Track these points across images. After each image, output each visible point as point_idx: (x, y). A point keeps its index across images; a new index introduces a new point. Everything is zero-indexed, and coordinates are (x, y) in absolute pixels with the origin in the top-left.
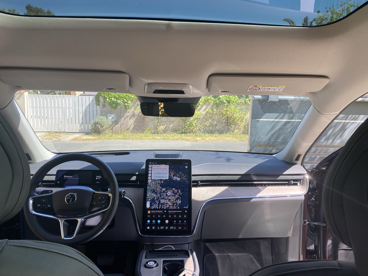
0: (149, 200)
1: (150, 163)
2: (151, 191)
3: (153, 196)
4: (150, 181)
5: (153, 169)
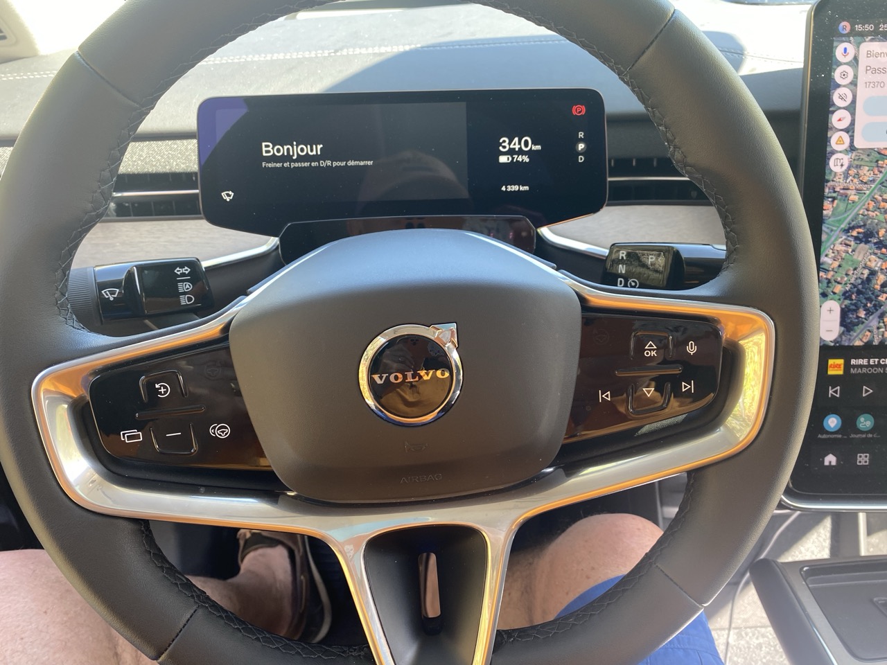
0: (839, 289)
1: (845, 26)
2: (847, 231)
3: (865, 267)
4: (839, 164)
5: (867, 70)
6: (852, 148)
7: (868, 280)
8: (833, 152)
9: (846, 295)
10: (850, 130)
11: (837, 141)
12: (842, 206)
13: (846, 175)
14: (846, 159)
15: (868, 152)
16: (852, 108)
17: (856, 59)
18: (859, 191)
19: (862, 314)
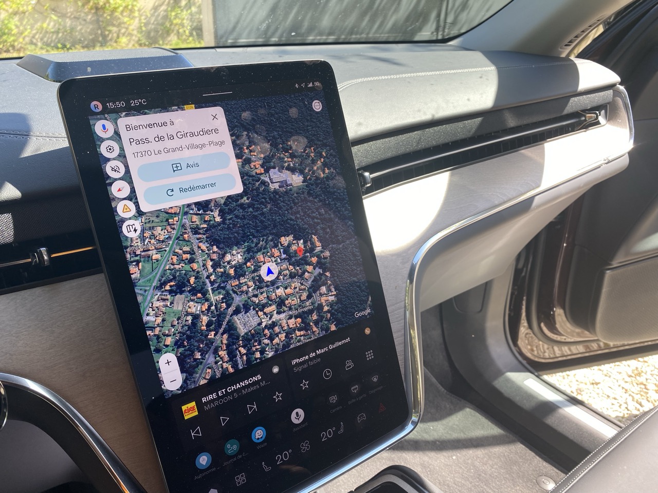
1: (97, 106)
4: (132, 230)
5: (131, 142)
6: (140, 213)
7: (194, 324)
8: (123, 220)
9: (178, 344)
10: (132, 197)
11: (124, 209)
12: (148, 267)
13: (142, 238)
14: (138, 225)
15: (157, 213)
16: (127, 178)
17: (117, 133)
18: (159, 250)
19: (198, 355)
